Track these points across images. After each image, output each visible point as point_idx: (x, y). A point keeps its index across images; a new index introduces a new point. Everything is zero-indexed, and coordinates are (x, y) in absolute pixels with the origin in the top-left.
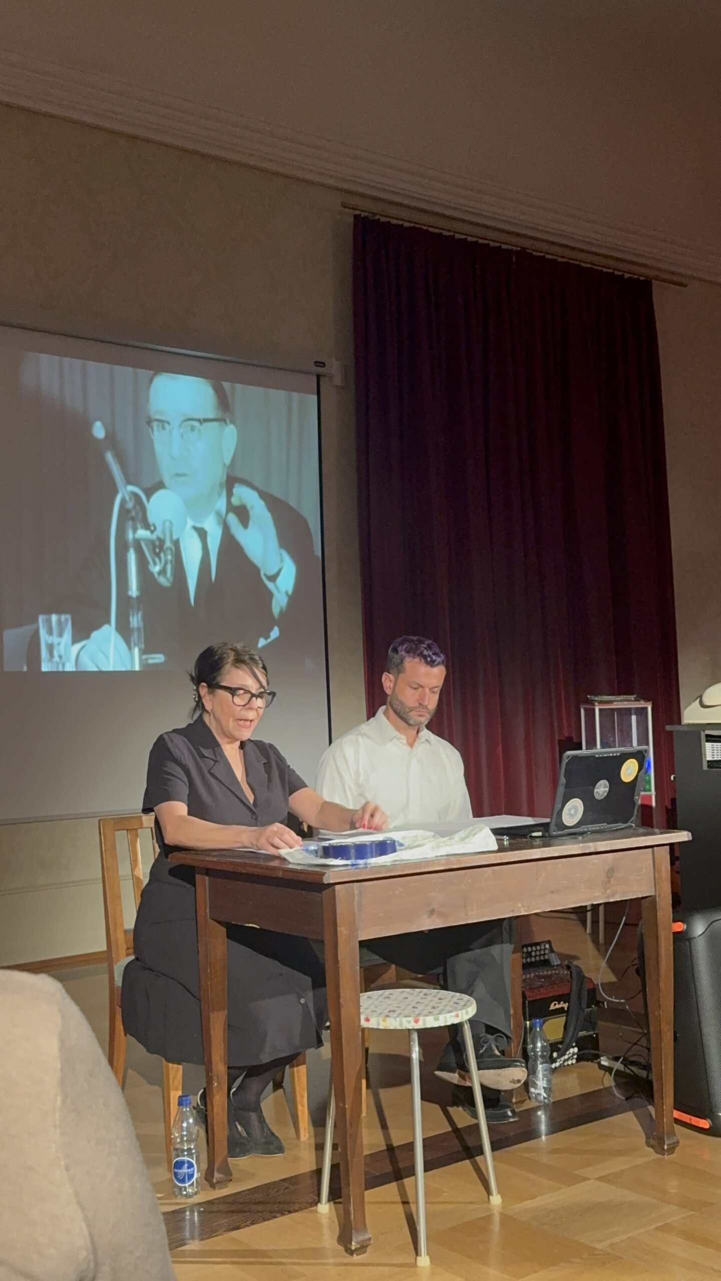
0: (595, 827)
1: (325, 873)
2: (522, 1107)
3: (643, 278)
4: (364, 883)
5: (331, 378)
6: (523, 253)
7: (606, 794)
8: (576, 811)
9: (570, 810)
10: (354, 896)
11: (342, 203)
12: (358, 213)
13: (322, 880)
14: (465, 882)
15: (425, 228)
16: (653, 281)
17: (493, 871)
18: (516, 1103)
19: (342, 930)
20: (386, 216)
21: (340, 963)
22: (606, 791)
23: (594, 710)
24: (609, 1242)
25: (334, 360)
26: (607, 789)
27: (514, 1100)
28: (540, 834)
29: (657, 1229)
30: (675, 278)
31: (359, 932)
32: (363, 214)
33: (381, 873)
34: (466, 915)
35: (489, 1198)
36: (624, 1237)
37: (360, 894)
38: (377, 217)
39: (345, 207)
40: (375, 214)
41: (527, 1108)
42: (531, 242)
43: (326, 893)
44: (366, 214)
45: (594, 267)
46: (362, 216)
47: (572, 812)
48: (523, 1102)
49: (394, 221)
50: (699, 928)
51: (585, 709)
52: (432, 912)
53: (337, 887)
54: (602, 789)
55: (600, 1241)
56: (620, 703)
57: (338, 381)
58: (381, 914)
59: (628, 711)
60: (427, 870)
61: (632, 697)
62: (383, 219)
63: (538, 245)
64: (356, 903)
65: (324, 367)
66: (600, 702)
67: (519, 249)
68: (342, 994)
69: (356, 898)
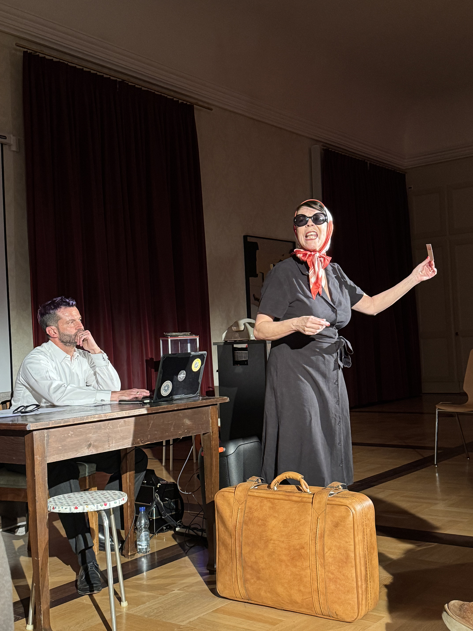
0: (178, 396)
1: (28, 424)
2: (134, 557)
3: (189, 104)
4: (50, 430)
5: (10, 145)
6: (123, 82)
7: (184, 378)
8: (168, 388)
9: (165, 387)
10: (44, 437)
11: (16, 44)
12: (26, 50)
13: (26, 428)
14: (108, 428)
15: (66, 63)
16: (195, 106)
17: (124, 421)
18: (130, 555)
19: (37, 458)
20: (43, 54)
21: (36, 476)
22: (184, 376)
23: (168, 340)
24: (188, 621)
25: (12, 136)
26: (185, 375)
27: (129, 554)
28: (148, 401)
29: (213, 611)
30: (206, 105)
31: (47, 458)
32: (29, 51)
33: (60, 423)
34: (109, 446)
35: (120, 604)
36: (196, 618)
37: (48, 436)
38: (38, 54)
39: (18, 46)
40: (37, 52)
41: (136, 558)
42: (129, 78)
43: (27, 437)
44: (31, 51)
45: (162, 95)
46: (28, 52)
47: (166, 388)
48: (134, 554)
49: (47, 57)
50: (232, 449)
51: (162, 340)
52: (90, 445)
53: (34, 432)
54: (182, 376)
55: (183, 621)
56: (182, 336)
57: (14, 148)
58: (60, 448)
59: (185, 341)
60: (87, 421)
61: (189, 333)
62: (41, 55)
63: (132, 80)
64: (45, 442)
65: (6, 139)
66: (171, 336)
67: (121, 80)
68: (37, 495)
69: (46, 438)
